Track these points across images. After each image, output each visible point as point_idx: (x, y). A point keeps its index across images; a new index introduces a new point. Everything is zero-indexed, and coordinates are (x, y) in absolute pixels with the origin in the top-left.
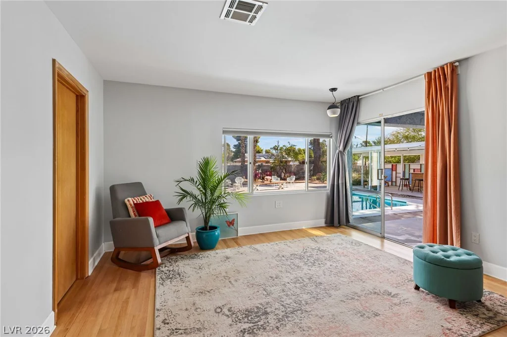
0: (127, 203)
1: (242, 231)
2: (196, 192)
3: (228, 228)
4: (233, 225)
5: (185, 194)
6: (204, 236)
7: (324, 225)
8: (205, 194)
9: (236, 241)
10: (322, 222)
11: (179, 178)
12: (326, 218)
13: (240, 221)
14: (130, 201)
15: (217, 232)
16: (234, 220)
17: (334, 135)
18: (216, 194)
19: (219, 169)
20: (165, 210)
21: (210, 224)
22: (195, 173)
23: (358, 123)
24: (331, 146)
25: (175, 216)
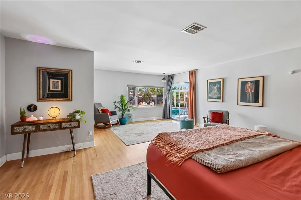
0: (99, 109)
1: (134, 120)
2: (119, 106)
3: (129, 119)
4: (131, 118)
5: (116, 107)
6: (122, 120)
7: (162, 119)
8: (122, 107)
9: (132, 123)
10: (161, 117)
11: (114, 101)
12: (163, 116)
13: (133, 116)
14: (100, 109)
15: (126, 119)
16: (131, 116)
17: (166, 87)
18: (126, 107)
19: (126, 99)
20: (110, 112)
21: (124, 117)
22: (119, 100)
23: (173, 84)
24: (165, 91)
25: (113, 113)
